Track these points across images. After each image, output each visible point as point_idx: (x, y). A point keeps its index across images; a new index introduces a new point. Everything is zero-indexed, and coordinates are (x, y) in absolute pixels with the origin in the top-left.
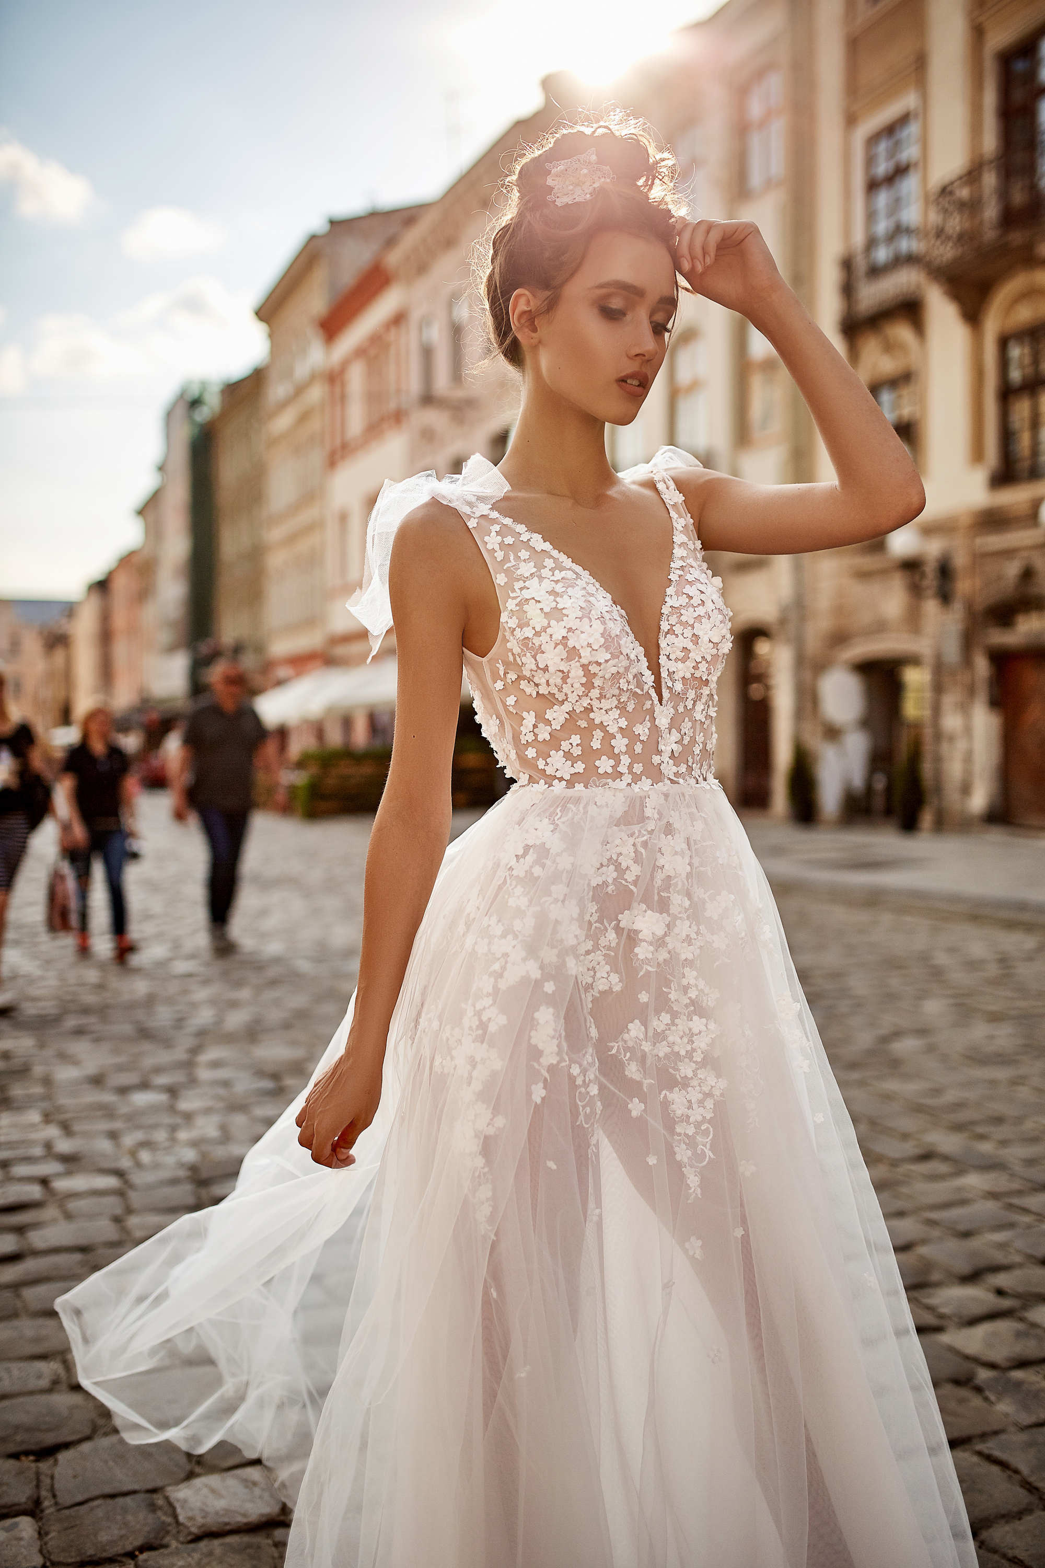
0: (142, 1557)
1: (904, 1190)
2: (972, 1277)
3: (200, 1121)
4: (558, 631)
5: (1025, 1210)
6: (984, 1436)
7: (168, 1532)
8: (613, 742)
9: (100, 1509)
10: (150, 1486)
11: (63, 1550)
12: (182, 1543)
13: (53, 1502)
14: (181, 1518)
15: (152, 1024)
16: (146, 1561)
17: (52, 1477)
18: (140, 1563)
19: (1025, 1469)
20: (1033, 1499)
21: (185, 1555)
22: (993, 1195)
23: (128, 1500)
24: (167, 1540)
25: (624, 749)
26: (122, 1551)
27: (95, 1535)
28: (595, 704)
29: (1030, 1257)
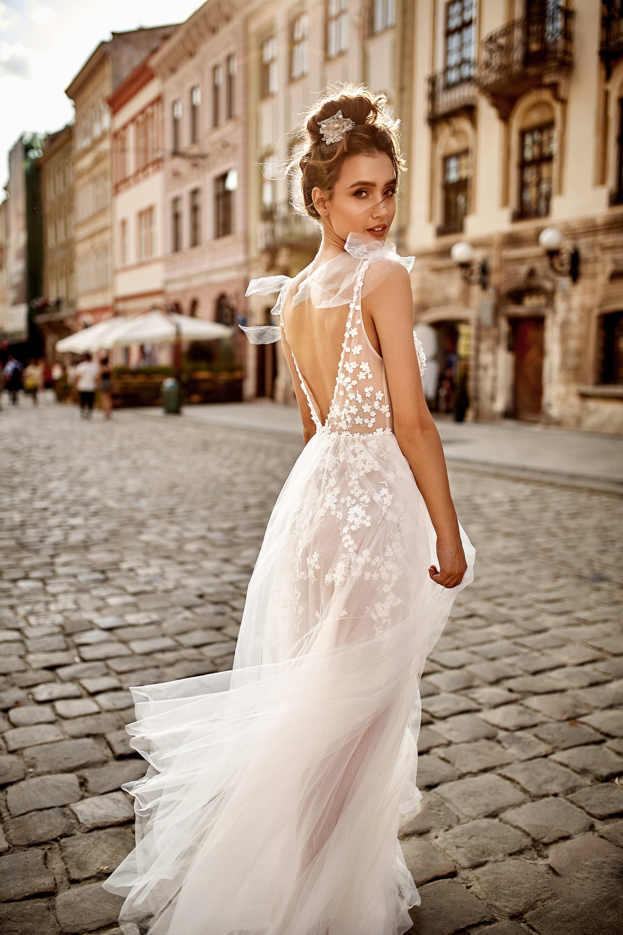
0: (63, 840)
1: (459, 635)
2: (496, 682)
5: (524, 646)
6: (502, 766)
7: (74, 828)
9: (36, 816)
10: (61, 804)
11: (19, 839)
12: (83, 833)
13: (8, 814)
14: (81, 820)
16: (64, 843)
17: (6, 801)
18: (62, 844)
19: (522, 782)
20: (527, 797)
21: (86, 839)
22: (507, 638)
23: (50, 811)
24: (75, 831)
26: (51, 838)
27: (35, 831)
29: (526, 671)
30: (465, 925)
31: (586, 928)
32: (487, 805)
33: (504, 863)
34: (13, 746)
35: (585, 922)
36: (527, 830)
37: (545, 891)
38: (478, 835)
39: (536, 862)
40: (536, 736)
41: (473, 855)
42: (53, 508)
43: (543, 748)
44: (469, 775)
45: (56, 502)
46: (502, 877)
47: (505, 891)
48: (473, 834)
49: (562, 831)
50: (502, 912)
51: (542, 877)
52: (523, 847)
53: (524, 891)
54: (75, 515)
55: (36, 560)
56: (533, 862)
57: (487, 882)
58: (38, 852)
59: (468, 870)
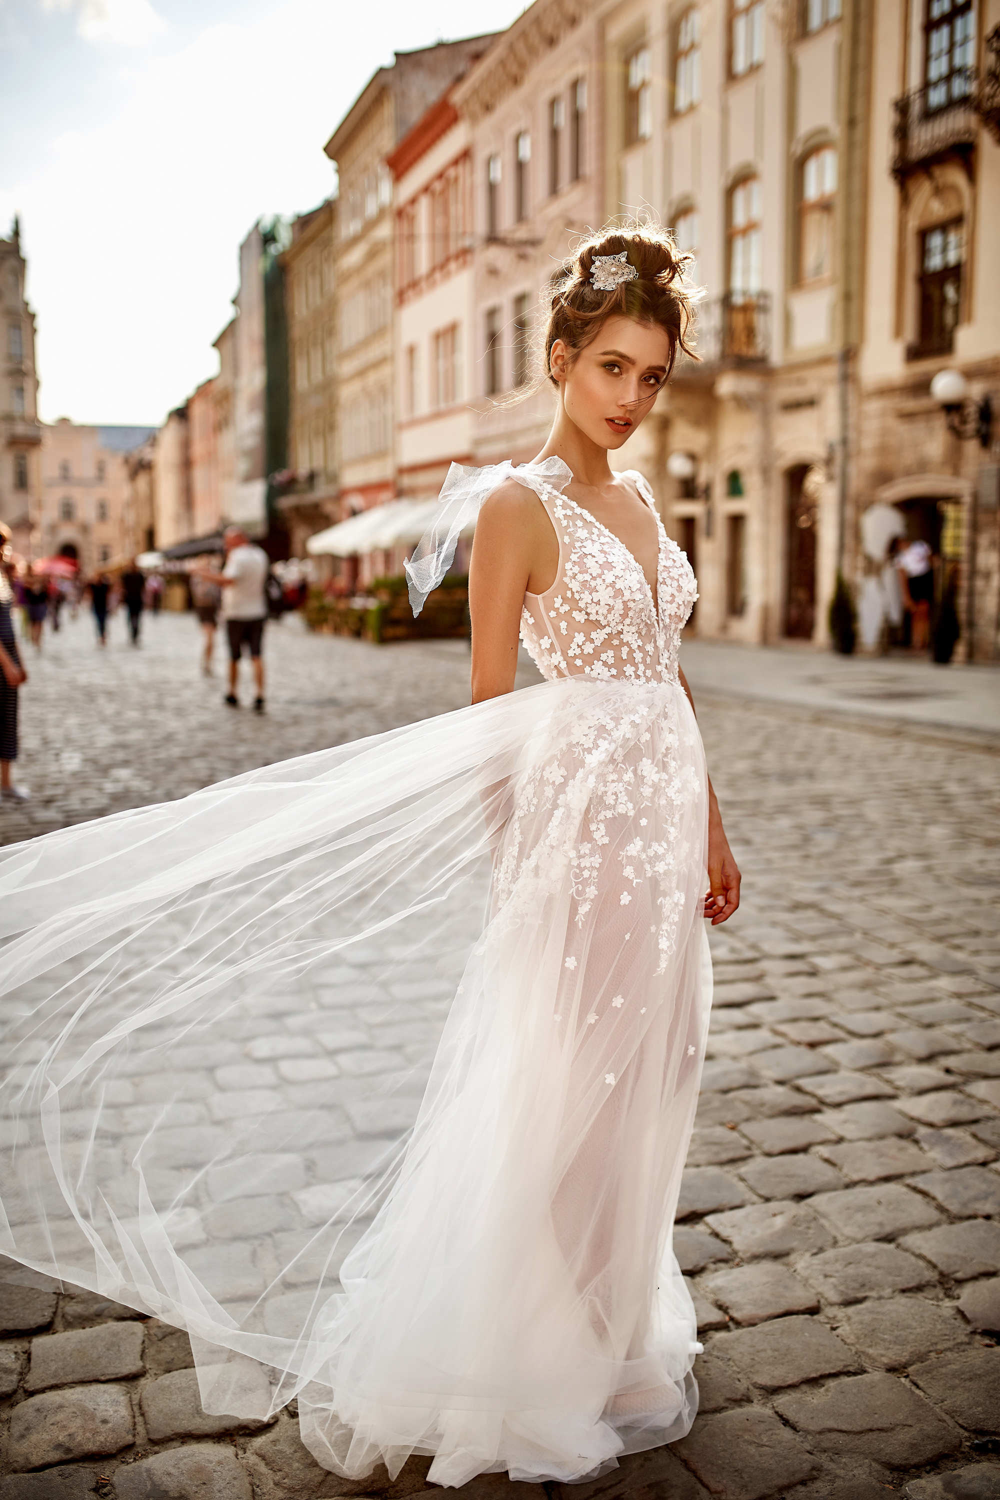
1: (882, 989)
2: (928, 1059)
5: (982, 1008)
6: (913, 1174)
8: (635, 655)
19: (940, 1197)
20: (944, 1217)
22: (958, 996)
25: (640, 660)
28: (626, 629)
29: (978, 1045)
30: (819, 1374)
31: (995, 1390)
32: (881, 1224)
33: (891, 1301)
35: (994, 1382)
36: (934, 1260)
37: (944, 1340)
38: (859, 1263)
39: (940, 1303)
40: (974, 1136)
41: (847, 1288)
43: (982, 1153)
44: (863, 1184)
46: (884, 1318)
47: (886, 1336)
48: (851, 1261)
49: (986, 1264)
50: (876, 1361)
51: (944, 1322)
52: (923, 1282)
53: (912, 1337)
56: (935, 1303)
57: (861, 1323)
59: (837, 1307)
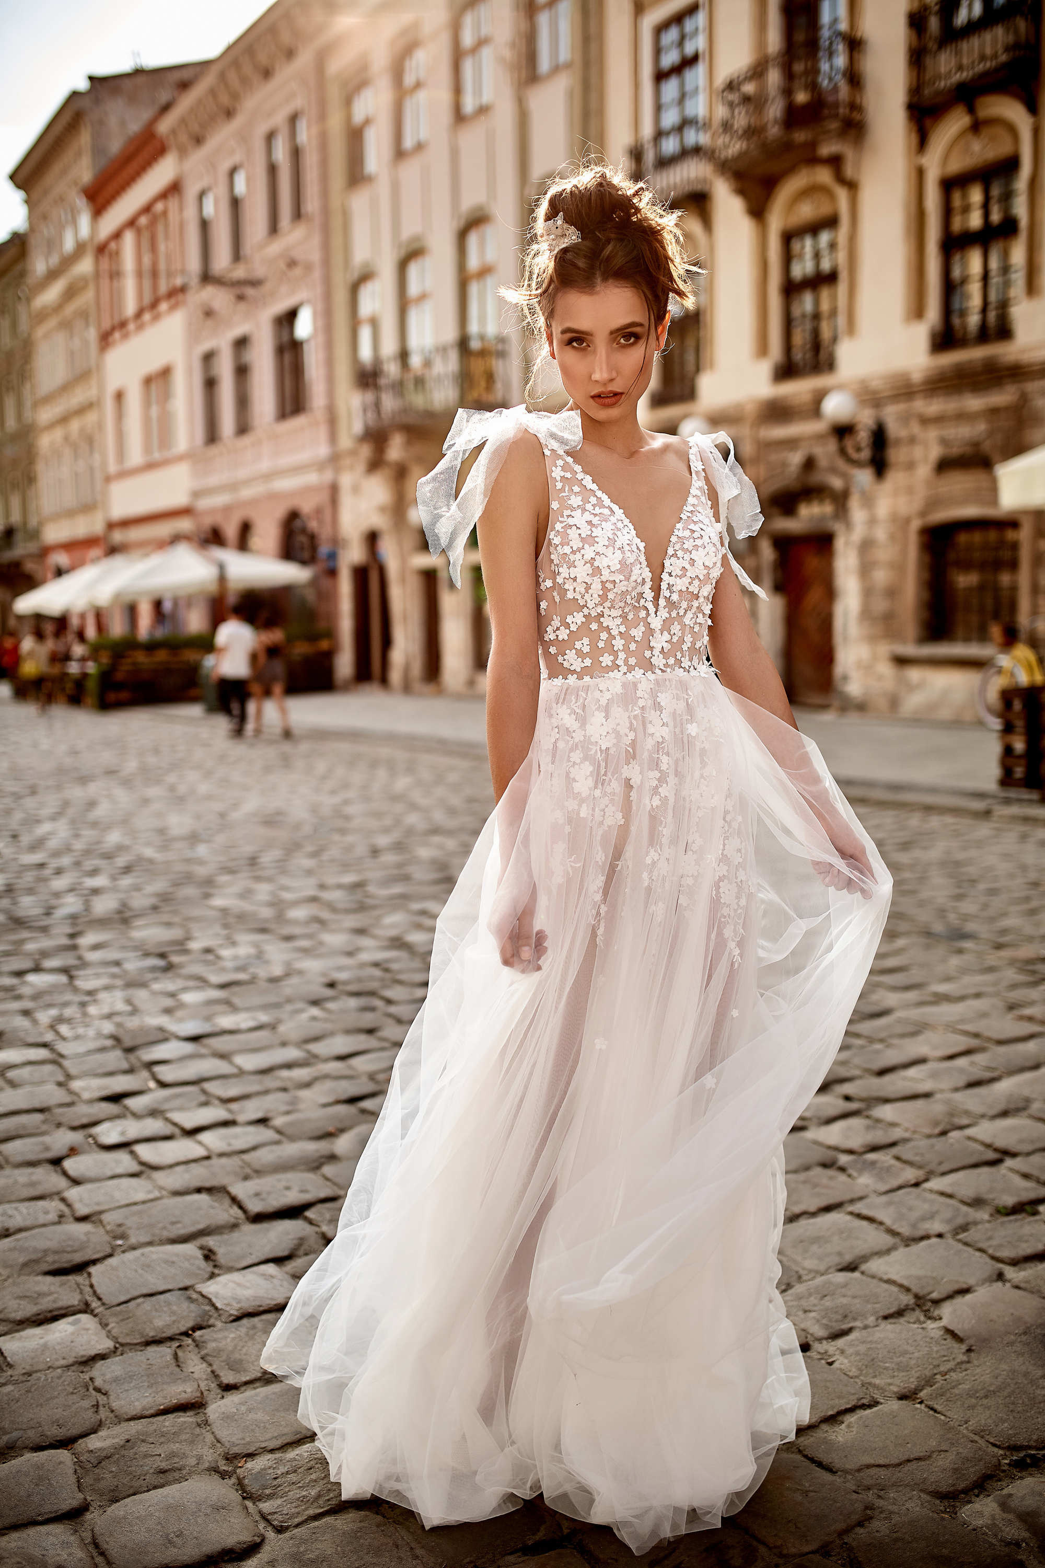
0: (198, 1334)
3: (102, 996)
4: (589, 553)
6: (852, 1201)
7: (211, 1316)
8: (614, 642)
9: (148, 1304)
10: (181, 1285)
11: (127, 1335)
12: (226, 1323)
13: (99, 1303)
14: (219, 1305)
15: (21, 913)
16: (201, 1336)
17: (92, 1286)
18: (197, 1338)
19: (888, 1222)
20: (897, 1240)
21: (234, 1330)
23: (167, 1295)
24: (212, 1321)
25: (621, 648)
26: (178, 1332)
27: (151, 1322)
28: (606, 612)
29: (868, 1071)
30: (835, 1410)
31: (1013, 1403)
32: (840, 1254)
33: (877, 1328)
34: (82, 1210)
35: (1009, 1396)
36: (905, 1283)
37: (945, 1361)
38: (833, 1294)
39: (924, 1325)
40: (898, 1158)
41: (830, 1321)
42: (54, 863)
43: (910, 1174)
44: (805, 1216)
45: (56, 854)
46: (879, 1346)
47: (887, 1365)
48: (826, 1293)
49: (957, 1282)
50: (886, 1391)
51: (937, 1343)
52: (902, 1307)
53: (913, 1362)
54: (94, 872)
55: (45, 943)
56: (920, 1326)
57: (857, 1354)
58: (165, 1351)
59: (825, 1342)
